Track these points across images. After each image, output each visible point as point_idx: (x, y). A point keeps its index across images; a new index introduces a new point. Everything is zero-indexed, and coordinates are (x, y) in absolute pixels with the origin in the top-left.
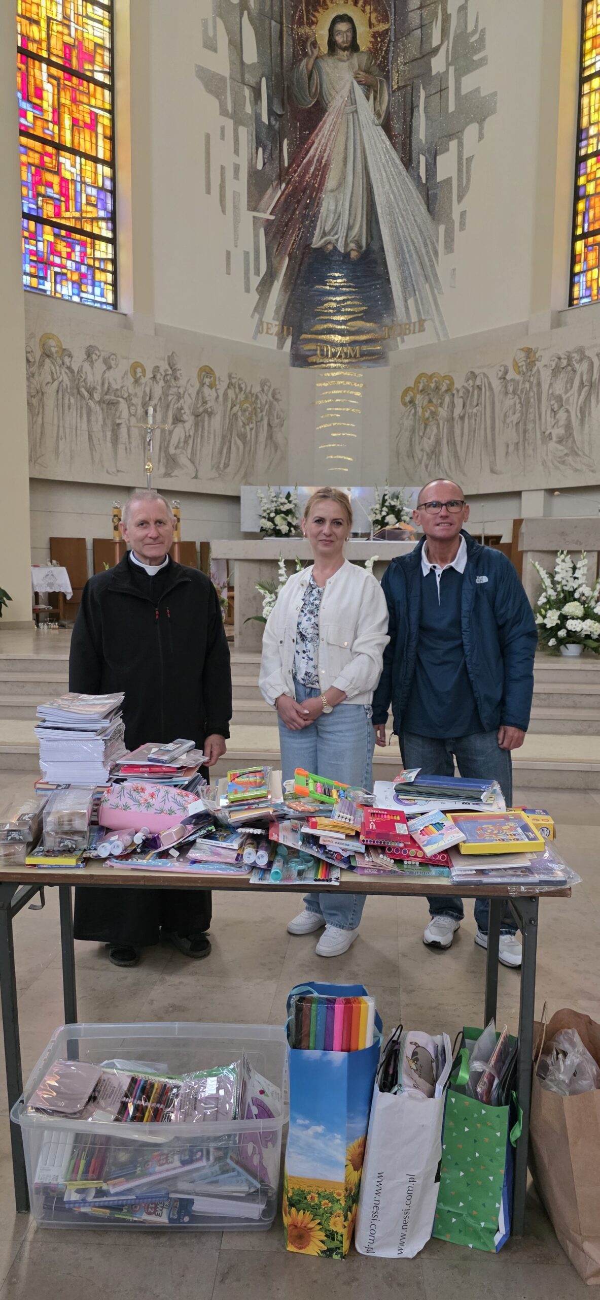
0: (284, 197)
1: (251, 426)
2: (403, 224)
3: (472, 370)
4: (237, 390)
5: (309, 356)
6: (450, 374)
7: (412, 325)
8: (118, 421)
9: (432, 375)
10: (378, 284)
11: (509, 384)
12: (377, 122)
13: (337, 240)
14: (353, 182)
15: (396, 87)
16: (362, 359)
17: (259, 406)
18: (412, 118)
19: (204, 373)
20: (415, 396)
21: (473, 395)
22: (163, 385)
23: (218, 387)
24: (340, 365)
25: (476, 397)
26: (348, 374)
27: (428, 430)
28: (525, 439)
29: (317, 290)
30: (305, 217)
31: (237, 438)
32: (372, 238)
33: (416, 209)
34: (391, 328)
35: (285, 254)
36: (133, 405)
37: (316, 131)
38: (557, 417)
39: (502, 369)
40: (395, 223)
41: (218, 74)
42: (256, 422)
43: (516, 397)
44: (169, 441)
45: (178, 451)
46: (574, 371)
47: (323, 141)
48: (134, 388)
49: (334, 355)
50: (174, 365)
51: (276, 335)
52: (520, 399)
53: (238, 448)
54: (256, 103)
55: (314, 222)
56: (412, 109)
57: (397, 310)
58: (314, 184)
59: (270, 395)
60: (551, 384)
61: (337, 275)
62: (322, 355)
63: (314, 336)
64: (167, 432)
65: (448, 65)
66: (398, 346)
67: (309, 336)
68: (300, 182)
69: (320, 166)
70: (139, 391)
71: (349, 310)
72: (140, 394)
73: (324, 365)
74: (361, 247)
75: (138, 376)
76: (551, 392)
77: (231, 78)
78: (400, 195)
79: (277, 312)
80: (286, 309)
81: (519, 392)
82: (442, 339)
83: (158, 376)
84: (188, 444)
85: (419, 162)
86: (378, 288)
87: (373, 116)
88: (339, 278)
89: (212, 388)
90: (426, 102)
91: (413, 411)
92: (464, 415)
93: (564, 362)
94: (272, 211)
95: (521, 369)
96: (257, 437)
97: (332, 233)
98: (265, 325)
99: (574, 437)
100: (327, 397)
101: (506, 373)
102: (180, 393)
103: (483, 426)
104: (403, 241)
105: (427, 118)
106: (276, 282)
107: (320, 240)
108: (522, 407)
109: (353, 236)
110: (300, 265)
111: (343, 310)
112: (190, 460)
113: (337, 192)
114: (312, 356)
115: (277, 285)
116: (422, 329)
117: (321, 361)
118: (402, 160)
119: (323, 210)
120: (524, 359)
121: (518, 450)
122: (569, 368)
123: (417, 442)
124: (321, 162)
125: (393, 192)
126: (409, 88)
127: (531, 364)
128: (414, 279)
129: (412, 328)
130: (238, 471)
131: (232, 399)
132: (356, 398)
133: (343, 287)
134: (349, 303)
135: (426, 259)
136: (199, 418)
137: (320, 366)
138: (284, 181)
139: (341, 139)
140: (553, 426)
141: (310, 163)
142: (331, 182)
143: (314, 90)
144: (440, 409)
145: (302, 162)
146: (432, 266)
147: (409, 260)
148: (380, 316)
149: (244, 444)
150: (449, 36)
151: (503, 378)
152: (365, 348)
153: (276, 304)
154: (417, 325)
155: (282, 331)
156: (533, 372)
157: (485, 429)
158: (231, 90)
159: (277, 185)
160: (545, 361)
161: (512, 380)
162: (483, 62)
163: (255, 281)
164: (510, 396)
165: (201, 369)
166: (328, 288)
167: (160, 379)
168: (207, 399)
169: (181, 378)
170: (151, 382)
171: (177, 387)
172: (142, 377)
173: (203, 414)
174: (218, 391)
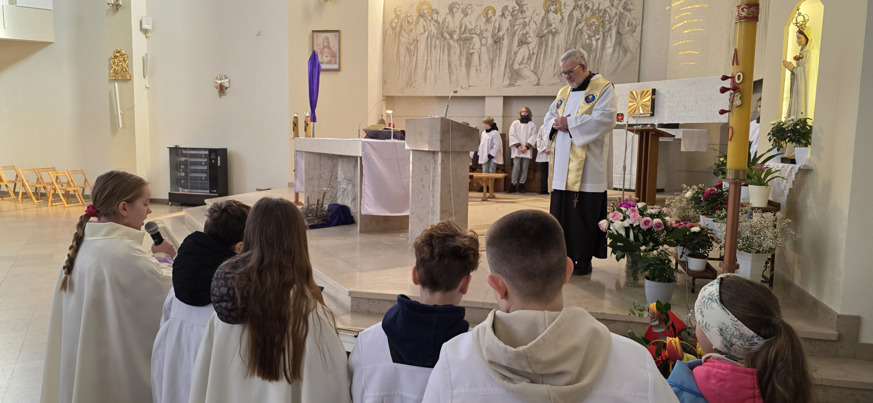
48: (486, 25)
70: (490, 27)
72: (491, 29)
89: (557, 13)
167: (508, 15)
168: (551, 22)
169: (527, 11)
170: (500, 18)
171: (523, 18)
172: (493, 16)
173: (547, 35)
174: (563, 14)
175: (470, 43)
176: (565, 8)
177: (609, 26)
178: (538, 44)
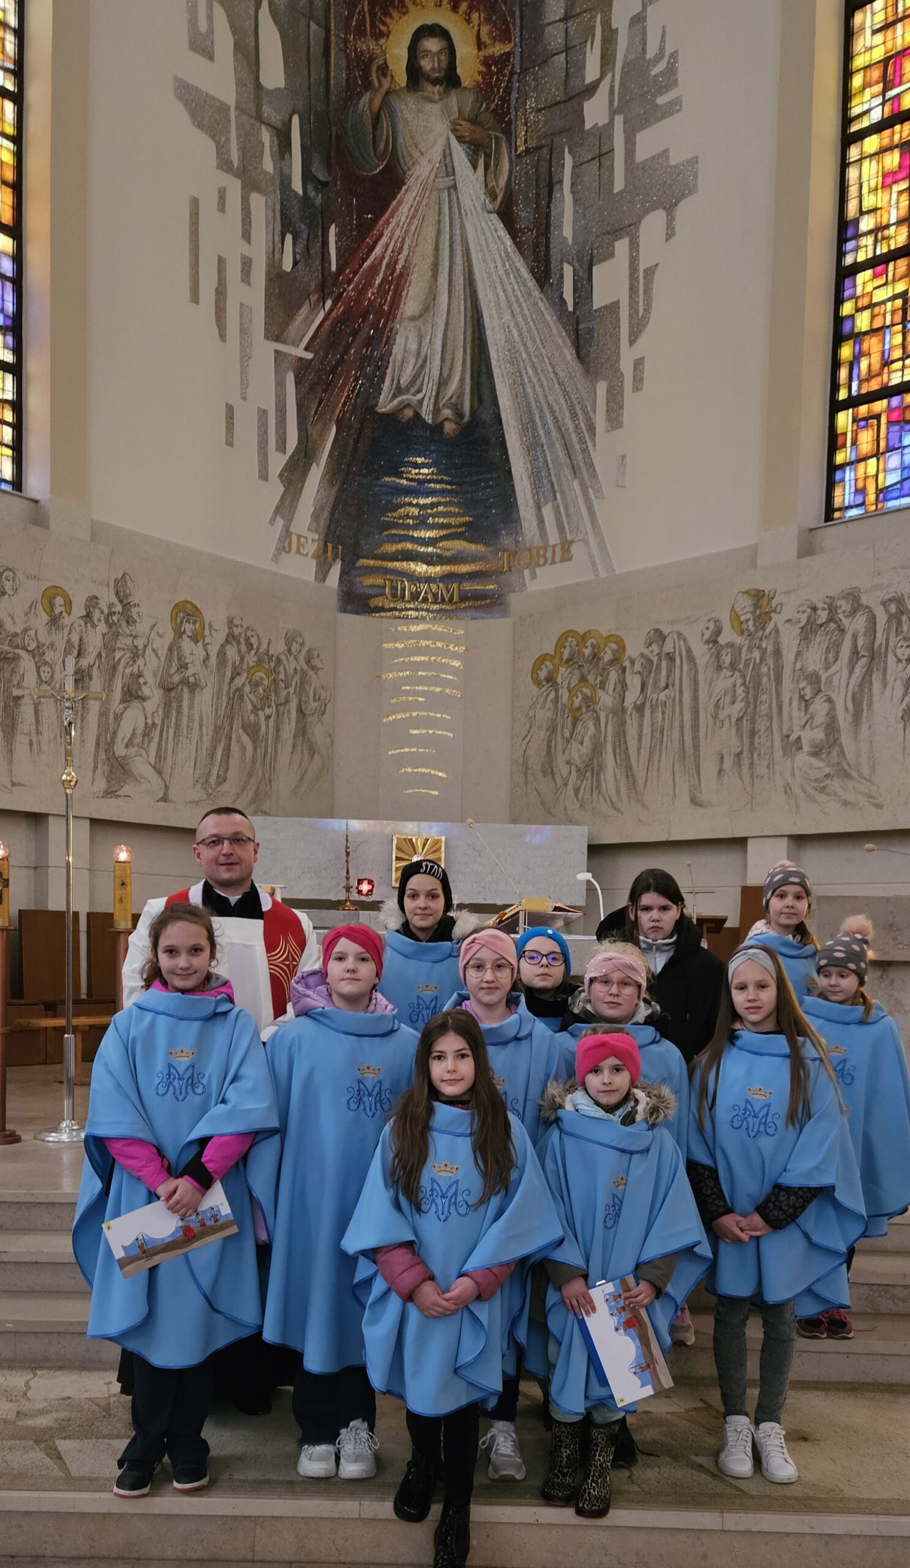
0: (328, 323)
1: (268, 711)
2: (534, 380)
3: (656, 626)
4: (243, 648)
5: (372, 597)
6: (618, 633)
7: (550, 550)
8: (16, 692)
9: (585, 634)
10: (491, 479)
11: (724, 652)
12: (490, 206)
13: (421, 402)
14: (449, 305)
15: (522, 148)
16: (463, 605)
17: (282, 676)
18: (549, 202)
19: (182, 614)
20: (556, 669)
21: (659, 669)
22: (105, 630)
23: (208, 640)
24: (424, 613)
25: (664, 672)
26: (438, 628)
27: (579, 728)
28: (752, 748)
29: (386, 485)
30: (364, 360)
31: (241, 731)
32: (481, 401)
33: (557, 354)
34: (513, 554)
35: (330, 420)
36: (46, 663)
37: (387, 215)
38: (811, 709)
39: (712, 625)
40: (521, 376)
41: (214, 99)
42: (277, 706)
43: (737, 674)
44: (115, 733)
45: (132, 751)
46: (842, 631)
47: (398, 233)
48: (49, 633)
49: (415, 597)
50: (126, 596)
51: (313, 557)
52: (744, 677)
53: (243, 750)
54: (282, 158)
55: (381, 369)
56: (551, 185)
57: (525, 525)
58: (381, 306)
59: (302, 659)
60: (799, 654)
61: (420, 460)
62: (394, 596)
63: (378, 563)
64: (111, 716)
65: (613, 113)
66: (524, 585)
67: (372, 562)
68: (358, 301)
69: (392, 274)
70: (59, 639)
71: (441, 520)
72: (61, 646)
73: (397, 613)
74: (460, 416)
75: (57, 612)
76: (798, 666)
77: (237, 107)
78: (529, 330)
79: (316, 516)
80: (332, 514)
81: (741, 666)
82: (603, 574)
83: (96, 614)
84: (150, 741)
85: (562, 276)
86: (491, 487)
87: (483, 197)
88: (423, 466)
89: (196, 642)
90: (574, 175)
91: (552, 695)
92: (644, 704)
93: (823, 616)
94: (308, 344)
95: (744, 626)
96: (278, 730)
97: (413, 390)
98: (294, 539)
99: (841, 745)
100: (403, 667)
101: (718, 632)
102: (136, 647)
103: (677, 724)
104: (534, 407)
105: (576, 202)
106: (314, 465)
107: (392, 400)
108: (748, 693)
109: (447, 397)
110: (357, 441)
111: (430, 520)
112: (154, 767)
113: (420, 322)
114: (377, 596)
115: (317, 473)
116: (567, 557)
117: (392, 605)
118: (532, 272)
119: (397, 349)
120: (751, 609)
121: (740, 766)
122: (832, 625)
123: (560, 748)
124: (394, 269)
125: (517, 324)
126: (545, 151)
127: (762, 617)
128: (553, 473)
129: (549, 554)
130: (243, 791)
131: (234, 663)
132: (454, 671)
133: (430, 481)
134: (441, 509)
135: (575, 439)
136: (173, 694)
137: (389, 614)
138: (329, 295)
139: (429, 233)
140: (804, 726)
141: (374, 269)
142: (411, 304)
143: (382, 146)
144: (600, 692)
145: (361, 266)
146: (585, 451)
147: (544, 440)
148: (495, 533)
149: (255, 741)
150: (614, 63)
151: (713, 641)
152: (467, 586)
153: (315, 506)
154: (558, 549)
155: (325, 551)
156: (767, 632)
157: (682, 727)
158: (238, 129)
159: (318, 300)
160: (787, 613)
161: (730, 645)
162: (674, 107)
163: (278, 462)
164: (726, 673)
165: (176, 606)
166: (404, 482)
167: (99, 620)
168: (187, 661)
169: (138, 621)
170: (83, 624)
171: (131, 635)
172: (65, 614)
173: (180, 687)
174: (209, 647)
175: (13, 672)
176: (211, 635)
177: (284, 693)
178: (163, 706)
